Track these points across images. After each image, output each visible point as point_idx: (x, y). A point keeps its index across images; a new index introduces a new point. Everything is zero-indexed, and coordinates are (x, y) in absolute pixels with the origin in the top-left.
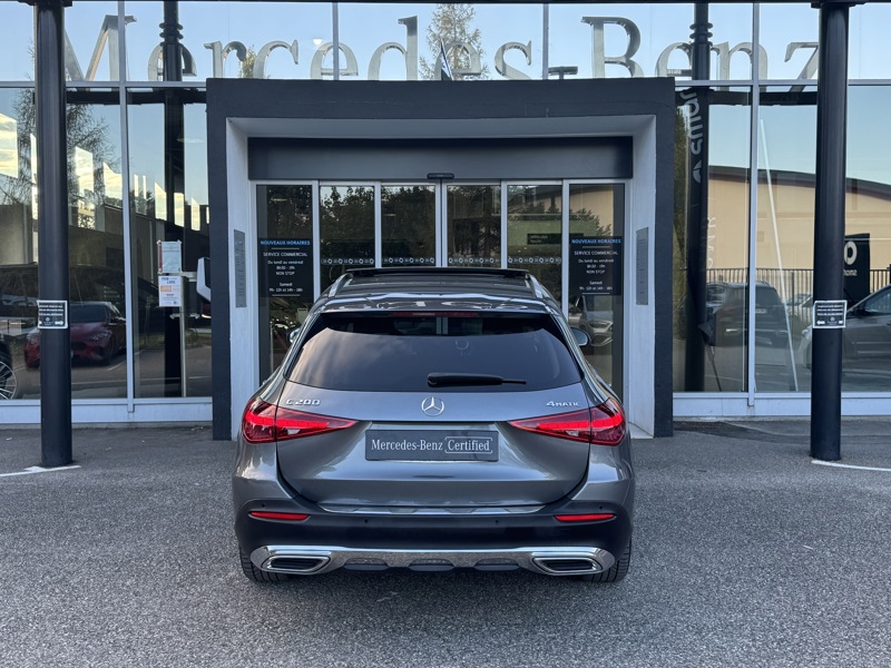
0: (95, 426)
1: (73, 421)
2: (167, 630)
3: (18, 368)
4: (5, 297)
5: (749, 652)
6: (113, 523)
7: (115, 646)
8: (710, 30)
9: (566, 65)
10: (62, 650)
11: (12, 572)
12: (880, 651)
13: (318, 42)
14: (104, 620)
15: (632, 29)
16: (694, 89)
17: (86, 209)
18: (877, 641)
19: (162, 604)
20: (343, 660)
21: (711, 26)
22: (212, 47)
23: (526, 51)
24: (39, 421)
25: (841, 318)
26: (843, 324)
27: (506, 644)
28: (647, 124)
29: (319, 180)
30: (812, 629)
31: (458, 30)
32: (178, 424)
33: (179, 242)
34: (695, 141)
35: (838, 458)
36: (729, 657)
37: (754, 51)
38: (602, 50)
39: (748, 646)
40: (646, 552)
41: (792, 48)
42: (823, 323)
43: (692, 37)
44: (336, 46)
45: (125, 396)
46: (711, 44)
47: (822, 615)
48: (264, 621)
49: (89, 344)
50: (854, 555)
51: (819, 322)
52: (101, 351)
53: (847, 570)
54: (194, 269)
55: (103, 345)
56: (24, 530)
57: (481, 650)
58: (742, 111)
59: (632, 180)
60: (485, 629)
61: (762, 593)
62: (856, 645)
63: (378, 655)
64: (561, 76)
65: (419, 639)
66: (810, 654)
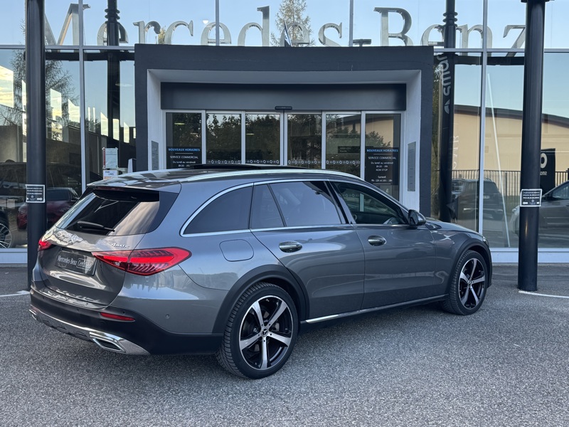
2: (108, 394)
3: (13, 228)
4: (5, 183)
7: (74, 403)
8: (456, 17)
9: (364, 39)
10: (41, 406)
13: (206, 22)
14: (68, 387)
15: (406, 16)
16: (445, 54)
17: (57, 128)
18: (561, 405)
19: (104, 377)
21: (456, 14)
22: (138, 24)
23: (339, 29)
25: (538, 200)
26: (539, 204)
27: (324, 405)
28: (416, 76)
29: (206, 110)
30: (520, 397)
31: (296, 17)
33: (116, 149)
34: (446, 87)
35: (535, 290)
37: (484, 31)
38: (387, 29)
39: (479, 407)
40: (414, 347)
41: (508, 28)
42: (527, 203)
43: (444, 21)
44: (217, 25)
46: (456, 25)
47: (526, 388)
48: (170, 388)
49: (57, 214)
50: (546, 350)
51: (524, 203)
53: (542, 360)
54: (126, 166)
56: (16, 330)
57: (308, 408)
58: (476, 69)
59: (405, 112)
60: (311, 395)
61: (488, 374)
62: (548, 407)
63: (243, 411)
64: (361, 45)
65: (269, 401)
66: (519, 412)
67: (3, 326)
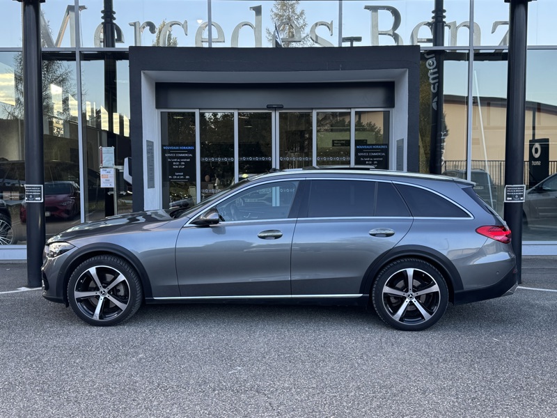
2: (100, 391)
3: (16, 222)
4: (6, 181)
5: (453, 406)
7: (68, 401)
8: (444, 14)
9: (355, 36)
10: (36, 403)
11: (7, 354)
13: (200, 22)
14: (62, 384)
15: (396, 13)
16: (430, 52)
17: (59, 126)
18: (533, 399)
19: (97, 374)
20: (206, 410)
21: (445, 11)
22: (134, 25)
23: (329, 27)
24: (26, 258)
25: (522, 196)
26: (523, 200)
27: (305, 400)
28: (403, 74)
29: (200, 109)
30: (493, 391)
33: (113, 148)
34: (434, 84)
35: (519, 283)
36: (441, 408)
37: (471, 25)
38: (377, 26)
39: (453, 402)
40: (396, 342)
41: (496, 25)
42: (511, 199)
43: (433, 18)
44: (210, 24)
46: (445, 22)
47: (500, 382)
48: (159, 385)
49: (60, 207)
50: (524, 345)
51: (508, 199)
52: (67, 212)
53: (519, 354)
54: (122, 164)
55: (69, 208)
56: (15, 327)
57: (290, 403)
59: (394, 109)
60: (293, 390)
61: (465, 369)
62: (520, 401)
63: (228, 407)
64: (352, 44)
65: (253, 397)
66: (491, 407)
67: (2, 323)
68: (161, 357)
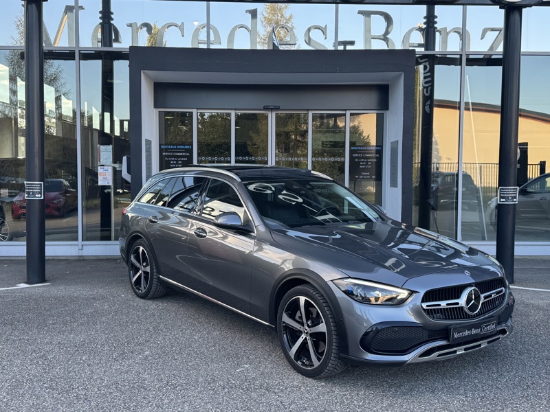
0: (58, 258)
1: (46, 255)
2: (109, 388)
5: (464, 405)
6: (73, 320)
7: (78, 398)
8: (436, 20)
9: (348, 40)
10: (45, 400)
11: (12, 351)
12: (542, 404)
13: (196, 23)
14: (70, 381)
15: (388, 18)
16: (424, 56)
17: (50, 122)
18: (540, 398)
19: (105, 372)
20: (218, 408)
21: (436, 17)
22: (130, 25)
23: (324, 30)
24: (25, 255)
25: (515, 197)
26: (516, 201)
27: (316, 399)
28: (398, 78)
29: (197, 109)
30: (501, 390)
31: (279, 15)
32: (110, 257)
33: (111, 146)
34: (427, 88)
35: (512, 282)
36: (451, 407)
37: (463, 34)
38: (370, 30)
39: (463, 400)
41: (485, 31)
42: (504, 200)
43: (425, 23)
44: (208, 26)
45: (77, 240)
46: (436, 28)
47: (507, 381)
48: (168, 383)
49: (51, 205)
50: (524, 344)
51: (502, 200)
53: (521, 353)
54: (120, 162)
55: (60, 206)
56: (18, 324)
57: (301, 402)
58: (455, 69)
59: (388, 112)
60: (303, 389)
62: (528, 400)
63: (239, 405)
64: (345, 47)
65: (263, 395)
66: (501, 406)
68: (167, 355)
